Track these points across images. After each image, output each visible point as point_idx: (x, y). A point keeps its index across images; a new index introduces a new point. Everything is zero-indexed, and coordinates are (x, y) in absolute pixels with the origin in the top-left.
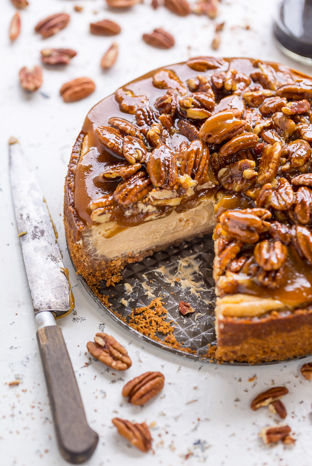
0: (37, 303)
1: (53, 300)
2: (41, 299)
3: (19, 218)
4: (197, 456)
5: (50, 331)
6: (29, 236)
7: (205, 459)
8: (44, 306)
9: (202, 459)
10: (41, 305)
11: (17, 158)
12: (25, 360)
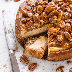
1: (13, 47)
3: (5, 29)
5: (12, 54)
6: (7, 33)
10: (10, 48)
11: (4, 15)
12: (7, 60)
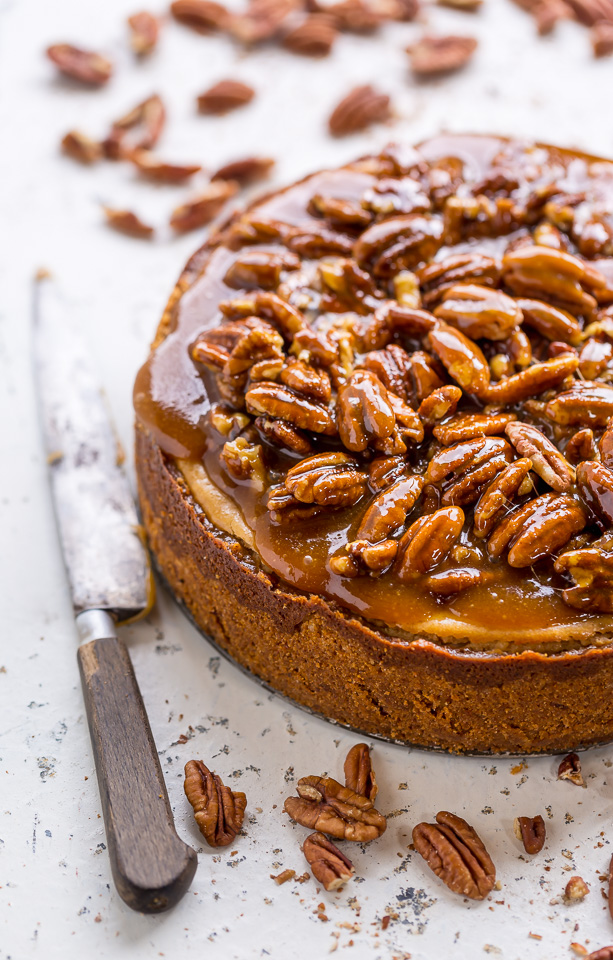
0: (80, 595)
1: (114, 588)
2: (88, 585)
3: (49, 428)
4: (406, 922)
5: (103, 649)
6: (69, 463)
7: (421, 928)
8: (95, 600)
9: (415, 928)
10: (88, 597)
11: (50, 308)
12: (59, 729)
